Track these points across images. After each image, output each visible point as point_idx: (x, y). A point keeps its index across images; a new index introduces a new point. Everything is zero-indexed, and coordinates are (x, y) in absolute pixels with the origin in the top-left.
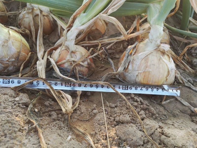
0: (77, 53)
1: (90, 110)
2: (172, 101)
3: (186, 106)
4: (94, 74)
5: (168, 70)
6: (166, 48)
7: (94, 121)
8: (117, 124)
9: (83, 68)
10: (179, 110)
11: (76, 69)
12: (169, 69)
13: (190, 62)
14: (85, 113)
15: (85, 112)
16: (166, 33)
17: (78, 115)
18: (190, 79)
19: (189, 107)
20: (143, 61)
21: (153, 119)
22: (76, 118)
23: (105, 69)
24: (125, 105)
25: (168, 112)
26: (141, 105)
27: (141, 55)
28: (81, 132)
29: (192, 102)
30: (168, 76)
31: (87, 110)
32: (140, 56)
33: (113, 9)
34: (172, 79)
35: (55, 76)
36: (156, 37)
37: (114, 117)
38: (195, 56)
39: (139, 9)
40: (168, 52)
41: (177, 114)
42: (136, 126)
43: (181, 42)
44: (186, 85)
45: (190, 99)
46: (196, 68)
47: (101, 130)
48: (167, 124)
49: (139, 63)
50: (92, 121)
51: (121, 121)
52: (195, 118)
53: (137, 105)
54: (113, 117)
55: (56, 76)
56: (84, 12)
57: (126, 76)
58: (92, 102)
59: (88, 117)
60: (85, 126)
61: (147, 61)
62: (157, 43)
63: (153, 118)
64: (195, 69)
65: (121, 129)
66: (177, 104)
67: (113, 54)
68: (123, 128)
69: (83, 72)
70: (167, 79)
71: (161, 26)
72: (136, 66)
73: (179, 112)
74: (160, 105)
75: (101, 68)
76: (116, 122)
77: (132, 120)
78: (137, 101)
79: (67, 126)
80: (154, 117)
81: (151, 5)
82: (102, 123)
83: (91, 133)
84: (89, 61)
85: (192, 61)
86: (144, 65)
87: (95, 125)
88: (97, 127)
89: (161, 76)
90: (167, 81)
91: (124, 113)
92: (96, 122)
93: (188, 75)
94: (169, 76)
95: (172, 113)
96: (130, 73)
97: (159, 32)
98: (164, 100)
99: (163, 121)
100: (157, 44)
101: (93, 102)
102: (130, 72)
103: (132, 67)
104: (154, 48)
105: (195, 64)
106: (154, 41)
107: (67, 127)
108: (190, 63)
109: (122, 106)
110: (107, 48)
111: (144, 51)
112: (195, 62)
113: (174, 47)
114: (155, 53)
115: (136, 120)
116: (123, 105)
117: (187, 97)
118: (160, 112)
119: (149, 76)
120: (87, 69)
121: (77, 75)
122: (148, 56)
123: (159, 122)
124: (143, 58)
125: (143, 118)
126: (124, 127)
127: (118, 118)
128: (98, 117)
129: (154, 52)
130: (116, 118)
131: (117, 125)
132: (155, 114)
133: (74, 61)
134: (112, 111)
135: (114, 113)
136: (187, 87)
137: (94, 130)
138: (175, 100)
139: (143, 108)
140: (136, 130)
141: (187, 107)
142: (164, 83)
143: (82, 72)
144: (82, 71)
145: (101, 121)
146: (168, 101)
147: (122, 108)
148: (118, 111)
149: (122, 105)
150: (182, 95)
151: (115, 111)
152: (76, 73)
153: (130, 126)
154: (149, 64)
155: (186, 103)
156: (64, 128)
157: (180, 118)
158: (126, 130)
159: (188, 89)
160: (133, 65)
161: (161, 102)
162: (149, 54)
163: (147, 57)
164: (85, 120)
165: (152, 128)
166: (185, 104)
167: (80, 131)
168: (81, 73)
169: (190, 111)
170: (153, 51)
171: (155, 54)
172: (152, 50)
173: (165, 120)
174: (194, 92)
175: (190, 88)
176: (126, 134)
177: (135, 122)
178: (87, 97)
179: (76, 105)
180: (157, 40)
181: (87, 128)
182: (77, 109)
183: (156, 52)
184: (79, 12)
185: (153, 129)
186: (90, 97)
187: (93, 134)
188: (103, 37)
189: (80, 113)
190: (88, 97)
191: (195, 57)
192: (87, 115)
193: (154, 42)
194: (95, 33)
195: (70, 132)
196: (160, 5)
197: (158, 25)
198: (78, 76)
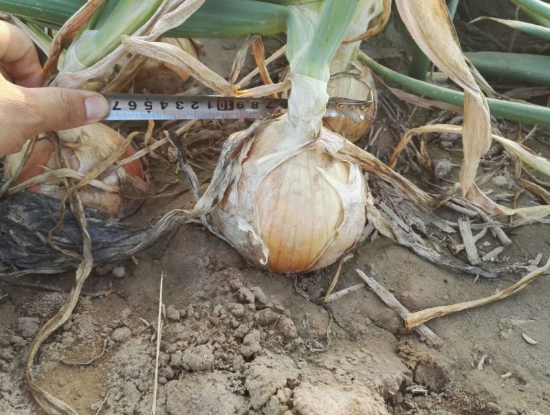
0: (83, 148)
1: (106, 329)
2: (355, 291)
3: (389, 307)
4: (144, 211)
5: (342, 206)
6: (333, 145)
7: (110, 365)
8: (175, 374)
9: (103, 196)
10: (368, 320)
11: (75, 201)
12: (344, 206)
13: (429, 167)
14: (89, 341)
15: (89, 337)
16: (364, 83)
17: (65, 346)
18: (418, 220)
19: (397, 310)
20: (268, 183)
21: (284, 352)
22: (54, 360)
23: (178, 192)
24: (209, 315)
25: (338, 325)
26: (258, 309)
27: (263, 162)
28: (57, 408)
29: (405, 294)
30: (341, 223)
31: (97, 329)
32: (260, 165)
33: (171, 19)
34: (352, 232)
35: (13, 219)
36: (306, 110)
37: (170, 353)
38: (447, 149)
39: (263, 22)
40: (344, 154)
41: (360, 333)
42: (229, 379)
43: (413, 106)
44: (402, 241)
45: (403, 284)
46: (440, 187)
47: (123, 396)
48: (319, 366)
49: (257, 186)
50: (106, 366)
51: (184, 365)
52: (406, 343)
53: (245, 311)
54: (167, 351)
55: (17, 221)
56: (93, 28)
57: (225, 224)
58: (124, 297)
59: (94, 355)
60: (77, 383)
61: (280, 182)
62: (311, 127)
63: (286, 349)
64: (438, 189)
65: (182, 391)
66: (366, 300)
67: (213, 143)
68: (189, 387)
69: (104, 207)
70: (337, 234)
71: (320, 79)
72: (249, 194)
73: (367, 325)
74: (320, 303)
75: (168, 187)
76: (173, 367)
77: (221, 359)
78: (245, 301)
79: (20, 387)
80: (289, 346)
81: (295, 11)
82: (131, 373)
83: (93, 406)
84: (122, 173)
85: (433, 167)
86: (270, 195)
87: (110, 379)
88: (114, 386)
89: (319, 227)
90: (338, 238)
91: (199, 340)
92: (114, 369)
93: (416, 207)
94: (343, 223)
95: (348, 328)
96: (232, 216)
97: (314, 97)
98: (331, 289)
99: (312, 358)
100: (308, 130)
101: (127, 297)
102: (233, 211)
103: (239, 198)
104: (302, 143)
105: (441, 174)
106: (301, 122)
107: (18, 391)
108: (428, 171)
109: (198, 317)
110: (178, 132)
111: (275, 151)
112: (441, 169)
113: (393, 122)
114: (303, 159)
115: (232, 359)
116: (203, 314)
117: (397, 280)
118: (312, 328)
119: (285, 225)
120: (115, 197)
121: (79, 217)
122: (284, 167)
123: (301, 361)
124: (269, 172)
125: (251, 353)
126: (192, 384)
127: (179, 355)
128: (122, 354)
129: (299, 156)
130: (173, 355)
131: (176, 377)
132: (294, 338)
133: (69, 179)
134: (170, 333)
135: (173, 339)
136: (403, 246)
137: (103, 395)
138: (365, 287)
139: (263, 319)
140: (225, 391)
141: (392, 309)
142: (330, 243)
143: (99, 208)
144: (100, 205)
145: (129, 367)
146: (344, 291)
147: (198, 323)
148: (184, 335)
149: (200, 314)
150: (386, 273)
151: (175, 334)
152: (77, 213)
153: (209, 380)
154: (284, 191)
155: (390, 299)
156: (10, 393)
157: (366, 342)
158: (195, 394)
159: (405, 255)
160: (242, 191)
161: (323, 294)
162: (287, 162)
163: (279, 171)
164: (80, 365)
165: (263, 389)
166: (387, 301)
167: (53, 404)
168: (96, 211)
169: (398, 321)
170: (300, 152)
171: (304, 163)
172: (297, 147)
173: (320, 352)
174: (421, 262)
175: (410, 250)
176: (194, 407)
177: (228, 366)
178: (113, 283)
179: (62, 317)
180: (311, 120)
181: (80, 393)
182: (65, 328)
183: (308, 155)
184: (77, 26)
185: (265, 392)
186: (122, 282)
187: (98, 409)
188: (185, 90)
189: (71, 340)
190: (118, 282)
191: (448, 151)
192: (93, 345)
193: (301, 125)
194: (158, 80)
195: (26, 407)
196: (318, 12)
197: (310, 75)
198: (83, 221)
